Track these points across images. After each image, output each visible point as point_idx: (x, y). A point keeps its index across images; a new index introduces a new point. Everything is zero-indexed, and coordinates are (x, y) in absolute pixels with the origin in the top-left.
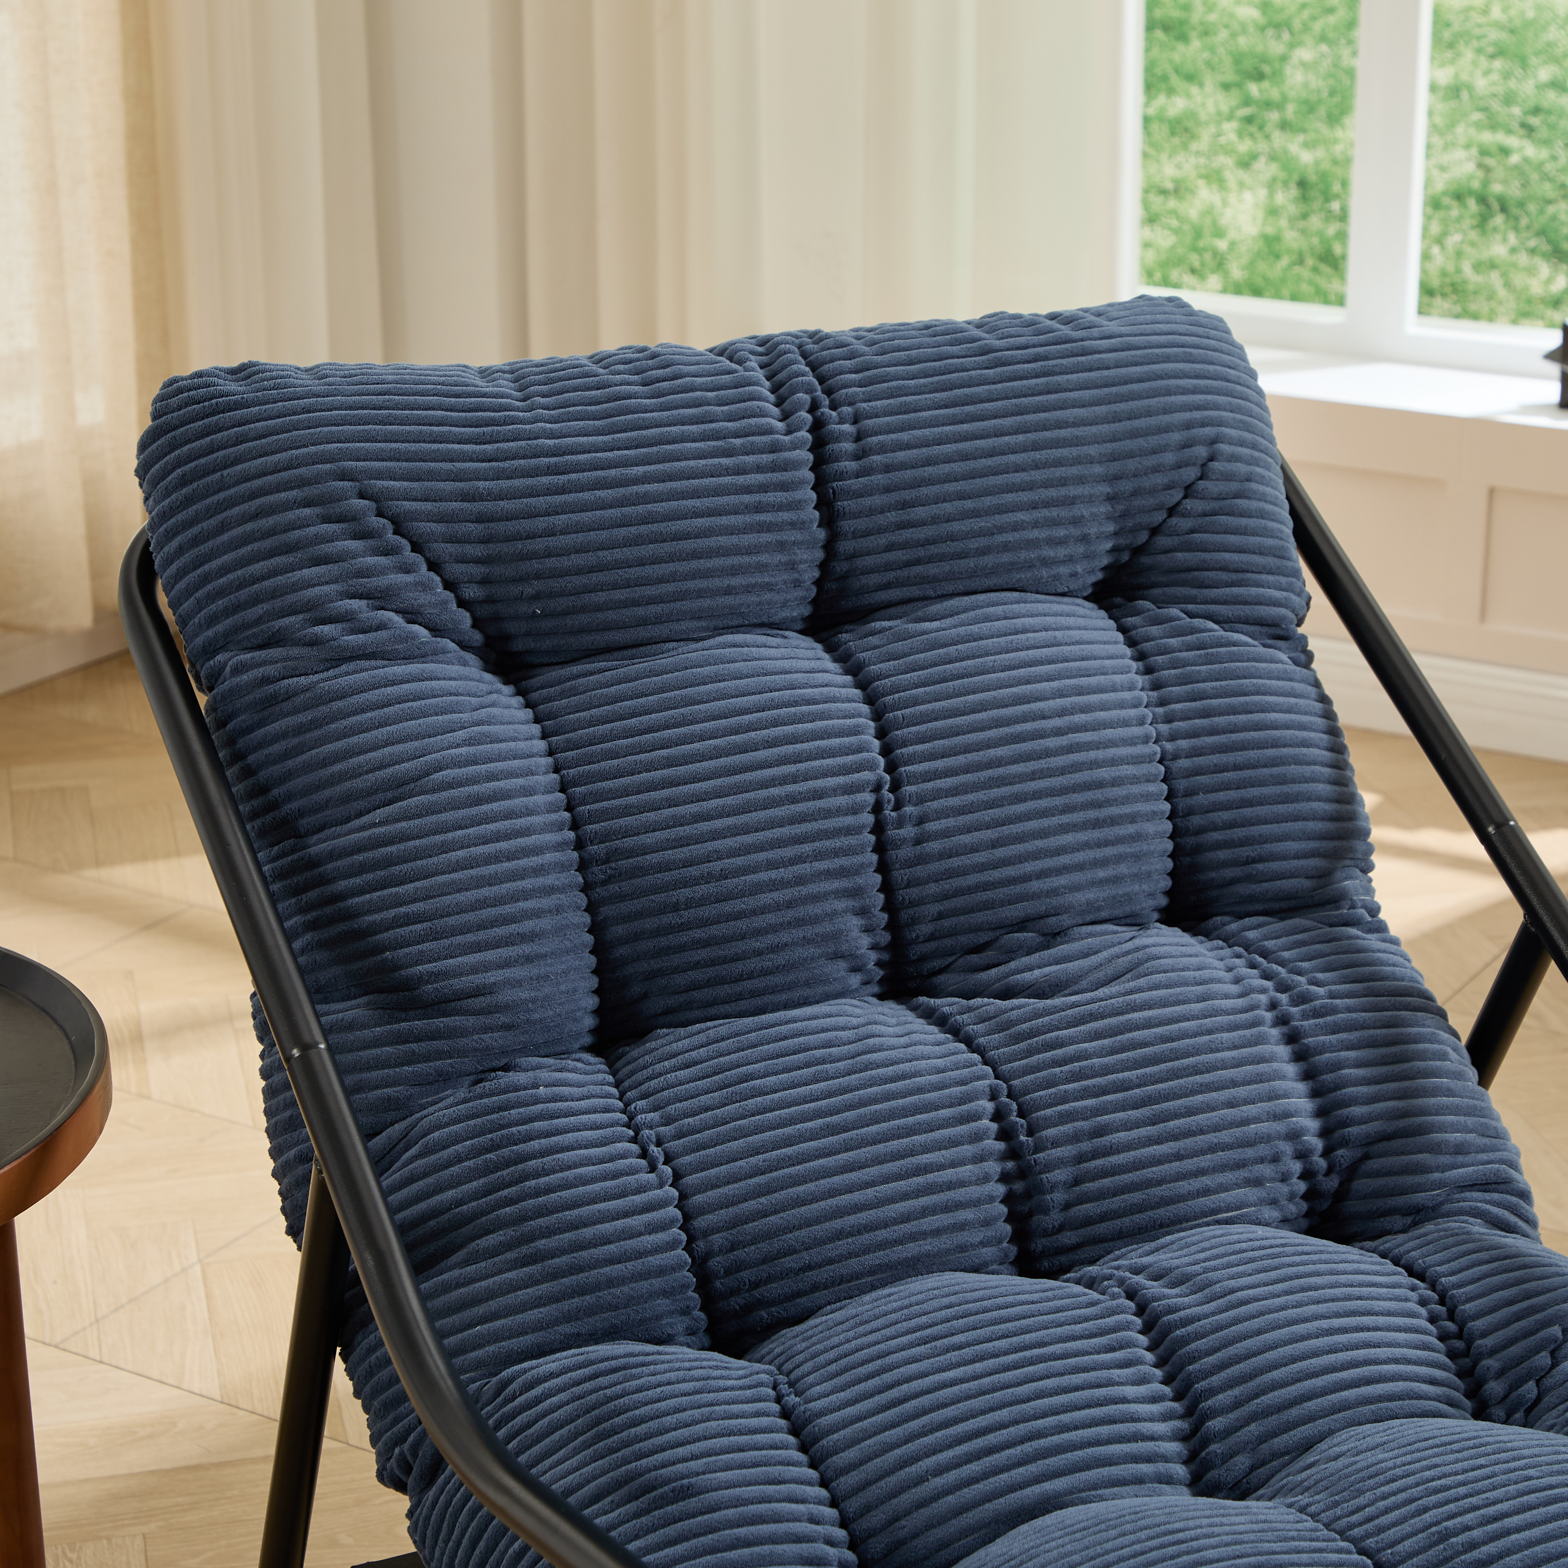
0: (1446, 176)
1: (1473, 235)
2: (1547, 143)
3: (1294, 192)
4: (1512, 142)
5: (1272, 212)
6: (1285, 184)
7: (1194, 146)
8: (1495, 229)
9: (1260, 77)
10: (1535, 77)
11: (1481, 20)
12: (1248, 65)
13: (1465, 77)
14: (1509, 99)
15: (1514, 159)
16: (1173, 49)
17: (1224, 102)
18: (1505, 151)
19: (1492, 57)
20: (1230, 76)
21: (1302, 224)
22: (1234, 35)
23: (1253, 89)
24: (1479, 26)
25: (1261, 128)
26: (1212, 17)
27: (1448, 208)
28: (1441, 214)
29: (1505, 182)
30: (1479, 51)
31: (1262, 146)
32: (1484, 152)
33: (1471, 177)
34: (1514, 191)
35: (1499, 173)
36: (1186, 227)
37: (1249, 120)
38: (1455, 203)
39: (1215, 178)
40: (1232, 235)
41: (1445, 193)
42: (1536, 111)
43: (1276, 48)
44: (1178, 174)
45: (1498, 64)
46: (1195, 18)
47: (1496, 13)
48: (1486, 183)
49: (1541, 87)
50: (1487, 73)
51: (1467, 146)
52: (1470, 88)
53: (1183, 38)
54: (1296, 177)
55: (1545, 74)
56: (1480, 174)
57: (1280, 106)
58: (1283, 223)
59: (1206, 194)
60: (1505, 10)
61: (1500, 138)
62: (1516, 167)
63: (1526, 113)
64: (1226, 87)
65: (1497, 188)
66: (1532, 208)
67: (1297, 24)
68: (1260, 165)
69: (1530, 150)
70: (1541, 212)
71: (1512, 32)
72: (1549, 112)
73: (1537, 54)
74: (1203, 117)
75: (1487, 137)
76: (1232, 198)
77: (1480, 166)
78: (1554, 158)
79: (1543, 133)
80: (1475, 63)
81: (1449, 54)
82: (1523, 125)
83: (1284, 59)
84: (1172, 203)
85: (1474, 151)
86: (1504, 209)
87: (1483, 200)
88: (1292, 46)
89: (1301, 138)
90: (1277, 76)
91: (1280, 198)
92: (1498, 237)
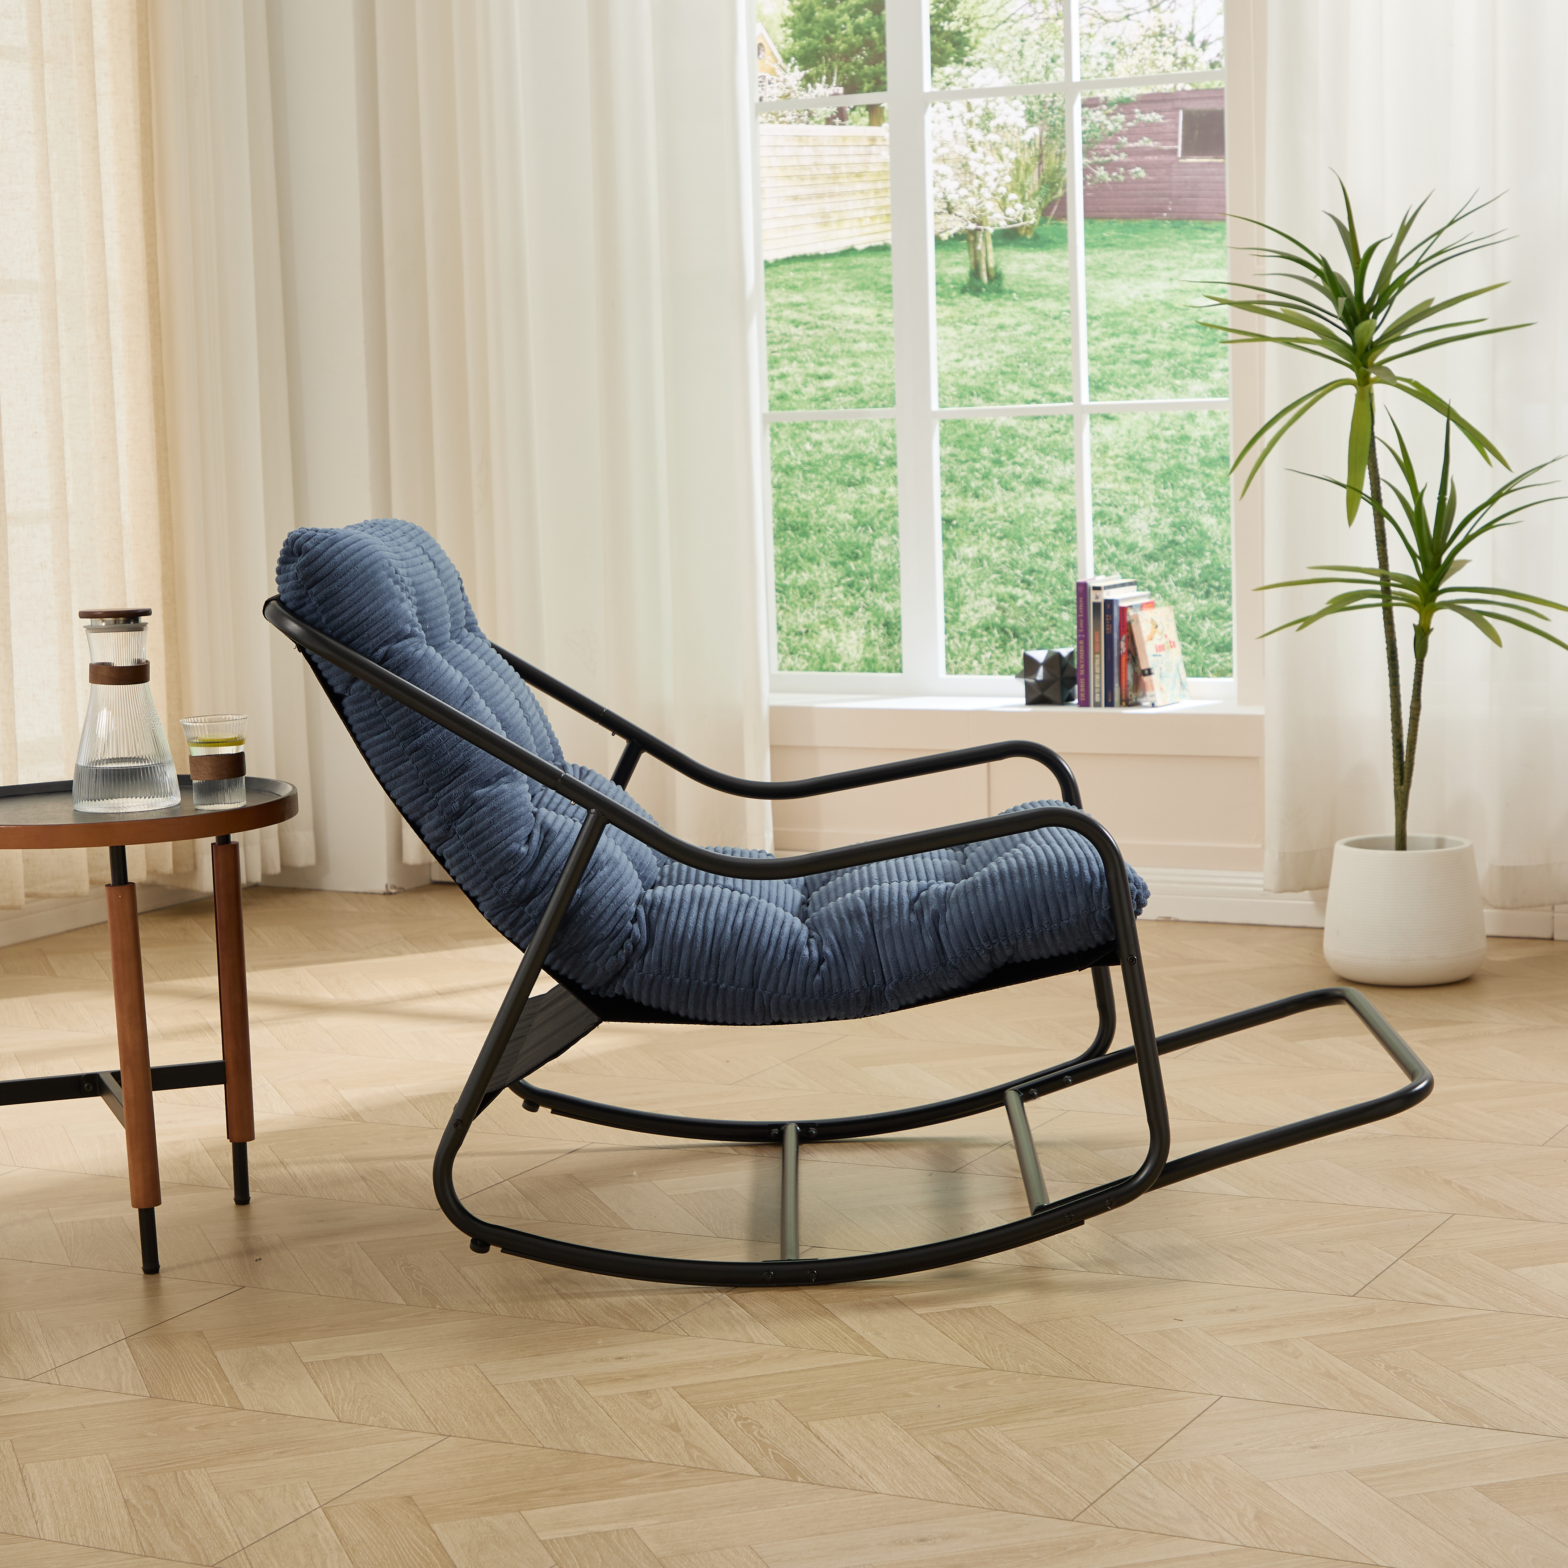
0: (978, 615)
1: (998, 652)
2: (1039, 591)
3: (883, 630)
4: (1018, 592)
5: (870, 643)
6: (876, 625)
7: (816, 603)
8: (1012, 648)
9: (856, 557)
10: (1029, 550)
11: (992, 516)
12: (847, 550)
13: (984, 552)
14: (1013, 565)
15: (1020, 602)
16: (800, 542)
17: (835, 574)
18: (1014, 598)
19: (1001, 538)
20: (837, 558)
21: (888, 651)
22: (837, 532)
23: (852, 564)
24: (991, 520)
25: (858, 590)
26: (823, 521)
27: (981, 636)
28: (977, 640)
29: (1015, 618)
30: (992, 535)
31: (860, 601)
32: (1001, 600)
33: (995, 615)
34: (1022, 623)
35: (1012, 612)
36: (815, 656)
37: (850, 585)
38: (985, 633)
39: (831, 623)
40: (845, 659)
41: (978, 627)
42: (1031, 571)
43: (865, 538)
44: (807, 622)
45: (1004, 543)
46: (812, 523)
47: (1001, 511)
48: (1003, 619)
49: (1032, 556)
50: (998, 549)
51: (990, 596)
52: (988, 559)
53: (805, 534)
54: (883, 621)
55: (1034, 548)
56: (999, 613)
57: (870, 575)
58: (877, 650)
59: (826, 634)
60: (1006, 509)
61: (1010, 589)
62: (1022, 607)
63: (1024, 573)
64: (835, 564)
65: (1011, 622)
66: (1034, 633)
67: (877, 523)
68: (859, 614)
69: (1029, 597)
70: (1041, 636)
71: (1011, 522)
72: (1040, 572)
73: (1028, 536)
74: (821, 585)
75: (1001, 589)
76: (843, 636)
77: (998, 608)
78: (1046, 601)
79: (1037, 585)
80: (990, 543)
81: (974, 538)
82: (1023, 581)
83: (870, 545)
84: (805, 641)
85: (994, 599)
86: (1016, 635)
87: (1002, 630)
88: (874, 537)
89: (884, 595)
90: (866, 556)
91: (874, 635)
92: (1014, 653)
